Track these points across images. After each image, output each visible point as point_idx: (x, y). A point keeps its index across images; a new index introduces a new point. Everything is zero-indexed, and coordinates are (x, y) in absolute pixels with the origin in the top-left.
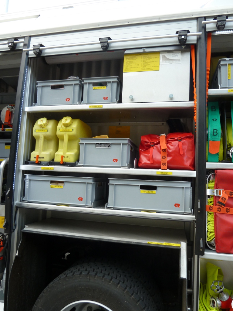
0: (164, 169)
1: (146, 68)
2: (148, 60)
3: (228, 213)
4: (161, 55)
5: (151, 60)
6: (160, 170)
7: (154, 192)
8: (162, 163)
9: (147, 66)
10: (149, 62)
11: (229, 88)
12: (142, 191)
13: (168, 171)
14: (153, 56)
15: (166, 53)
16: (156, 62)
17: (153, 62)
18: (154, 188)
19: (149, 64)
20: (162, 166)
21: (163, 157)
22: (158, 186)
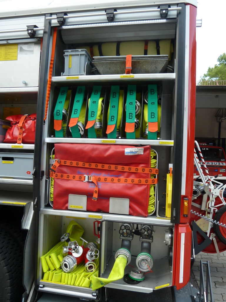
0: (19, 143)
1: (7, 57)
2: (9, 51)
3: (62, 178)
4: (19, 46)
5: (11, 51)
6: (16, 144)
7: (12, 162)
8: (18, 139)
9: (8, 56)
10: (9, 52)
11: (68, 75)
12: (4, 162)
13: (22, 145)
14: (13, 47)
15: (23, 45)
16: (15, 52)
17: (12, 52)
18: (12, 159)
19: (9, 55)
20: (18, 140)
21: (20, 133)
22: (15, 158)
